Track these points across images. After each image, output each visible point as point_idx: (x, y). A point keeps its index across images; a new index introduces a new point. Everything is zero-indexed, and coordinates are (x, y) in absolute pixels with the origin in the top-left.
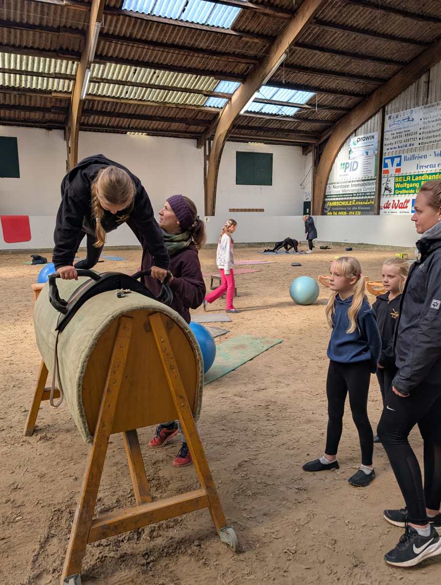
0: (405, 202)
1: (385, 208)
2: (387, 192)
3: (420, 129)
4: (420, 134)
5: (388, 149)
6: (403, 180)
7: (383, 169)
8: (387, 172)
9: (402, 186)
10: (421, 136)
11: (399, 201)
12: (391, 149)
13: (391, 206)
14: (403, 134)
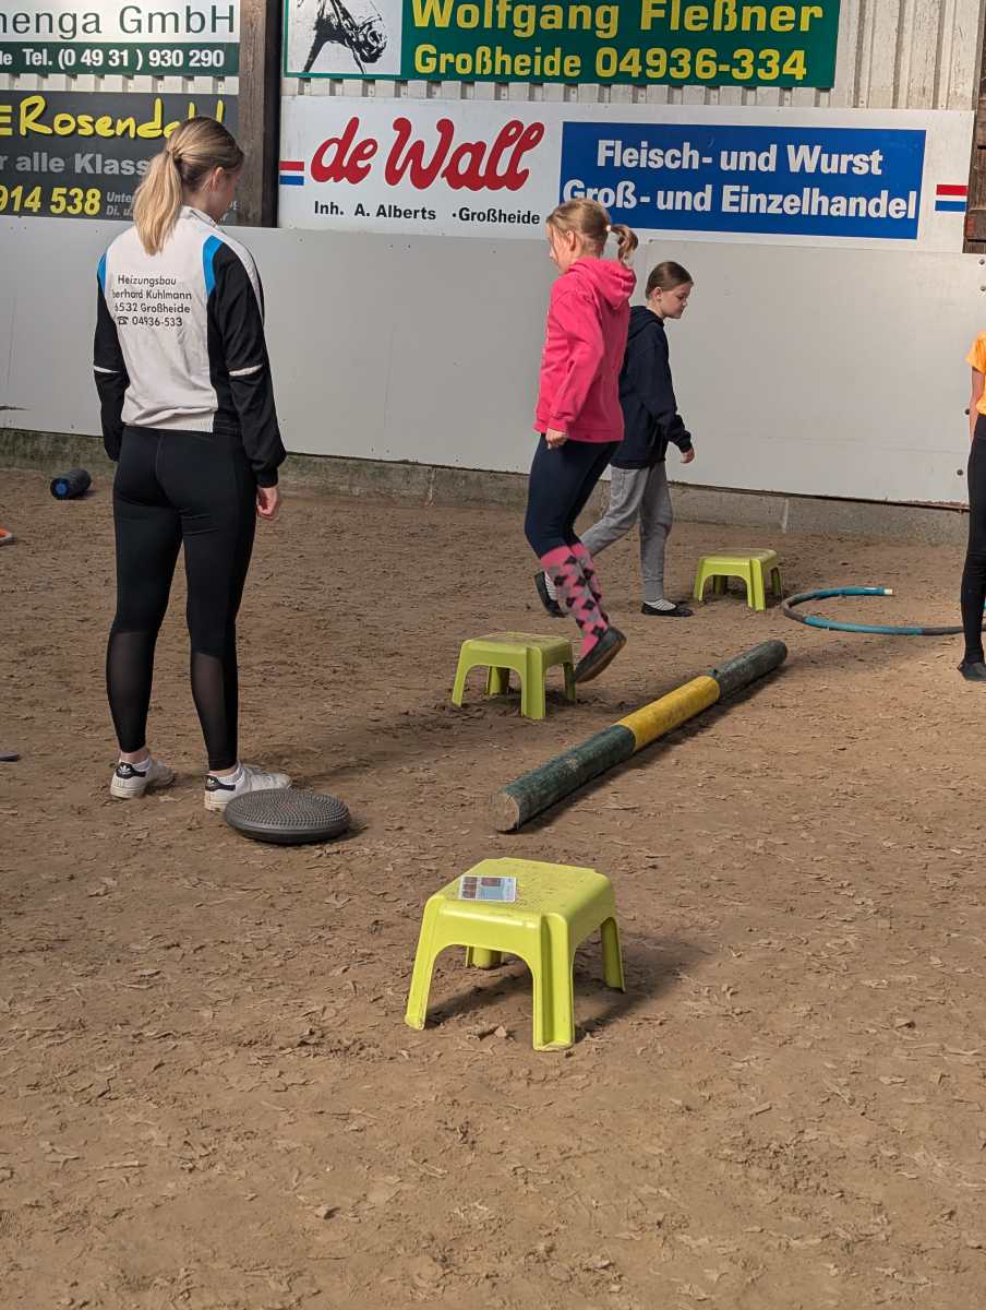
0: (503, 140)
1: (320, 173)
2: (337, 57)
9: (469, 16)
11: (446, 128)
13: (378, 163)
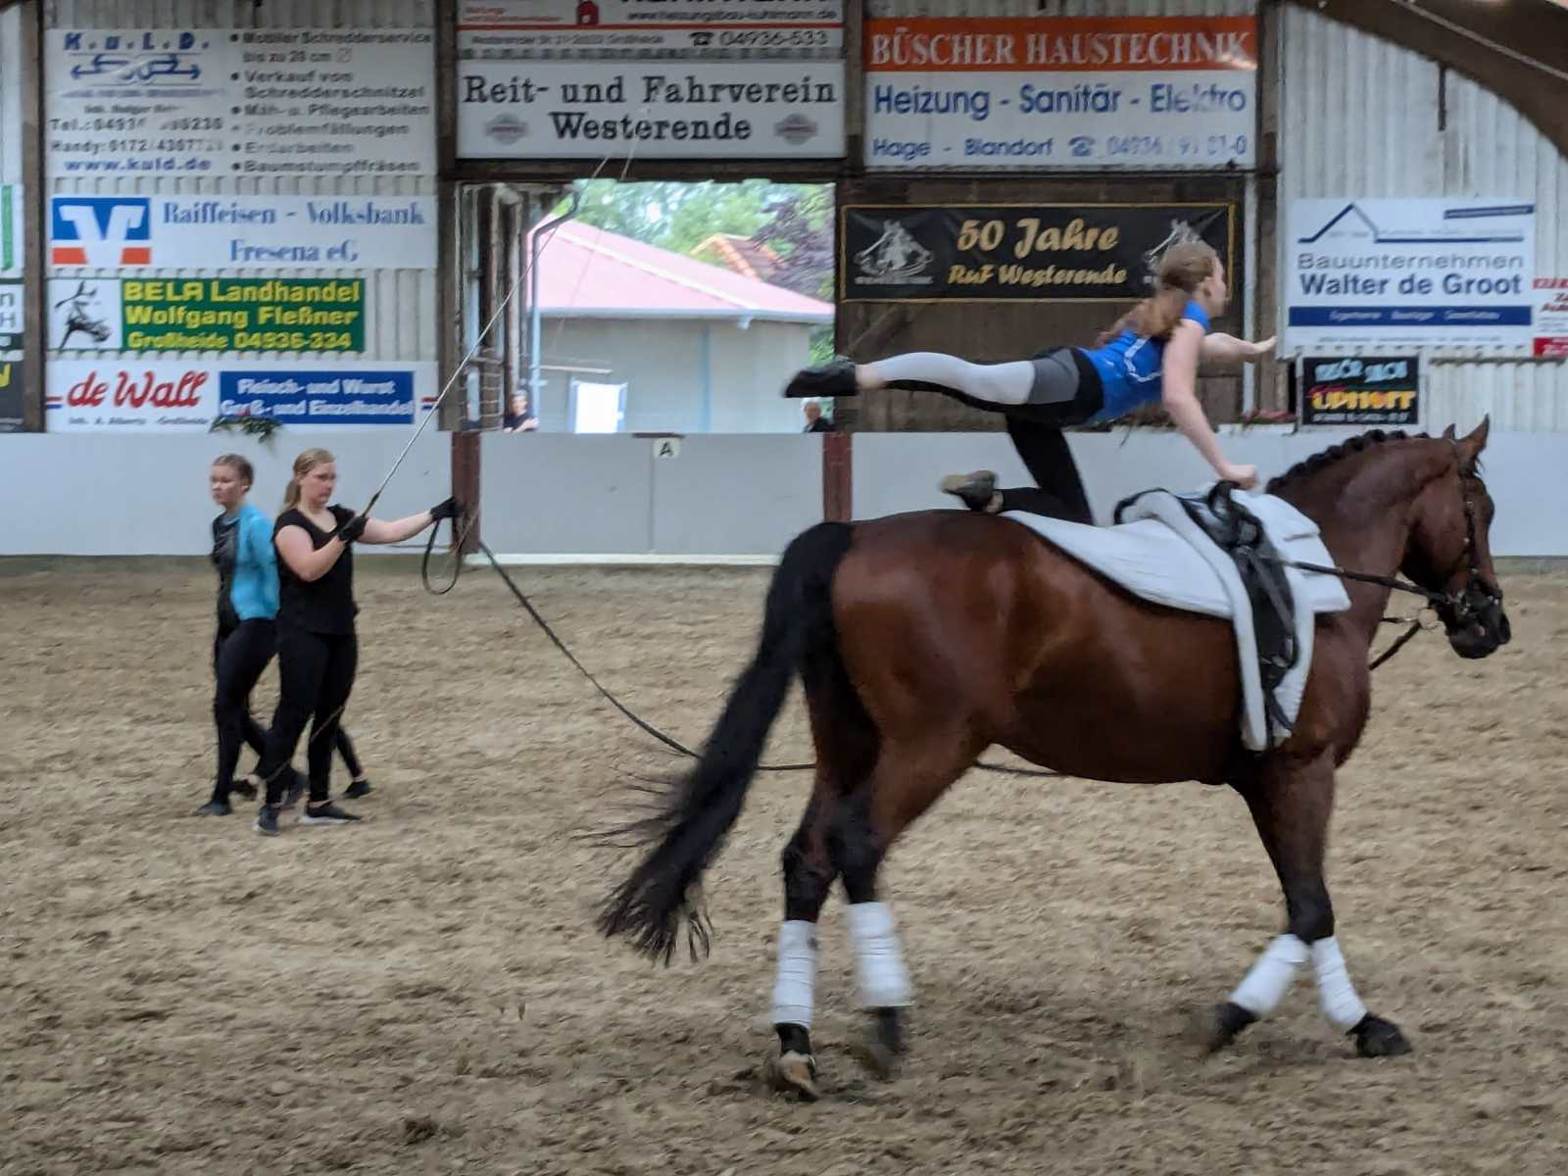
0: (184, 382)
1: (73, 402)
3: (236, 110)
4: (236, 128)
5: (72, 166)
6: (164, 294)
7: (54, 244)
8: (76, 256)
9: (161, 318)
10: (241, 139)
11: (150, 376)
12: (91, 166)
13: (109, 396)
14: (149, 115)
